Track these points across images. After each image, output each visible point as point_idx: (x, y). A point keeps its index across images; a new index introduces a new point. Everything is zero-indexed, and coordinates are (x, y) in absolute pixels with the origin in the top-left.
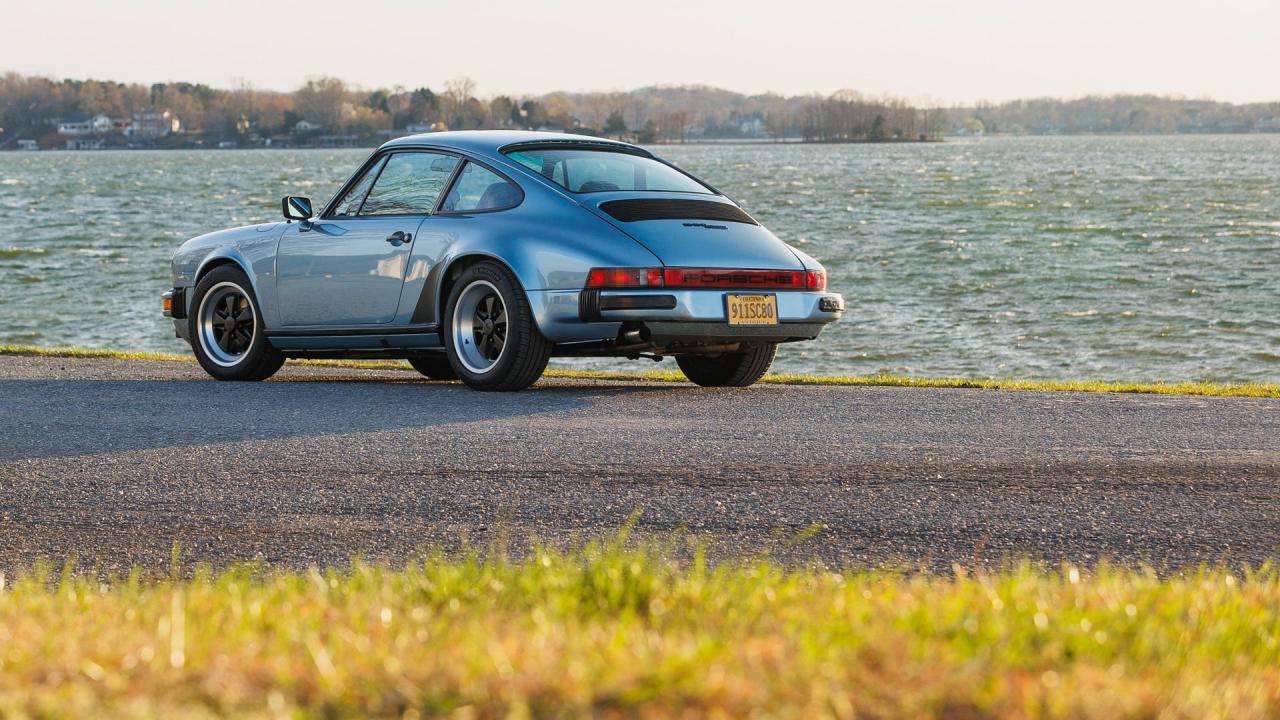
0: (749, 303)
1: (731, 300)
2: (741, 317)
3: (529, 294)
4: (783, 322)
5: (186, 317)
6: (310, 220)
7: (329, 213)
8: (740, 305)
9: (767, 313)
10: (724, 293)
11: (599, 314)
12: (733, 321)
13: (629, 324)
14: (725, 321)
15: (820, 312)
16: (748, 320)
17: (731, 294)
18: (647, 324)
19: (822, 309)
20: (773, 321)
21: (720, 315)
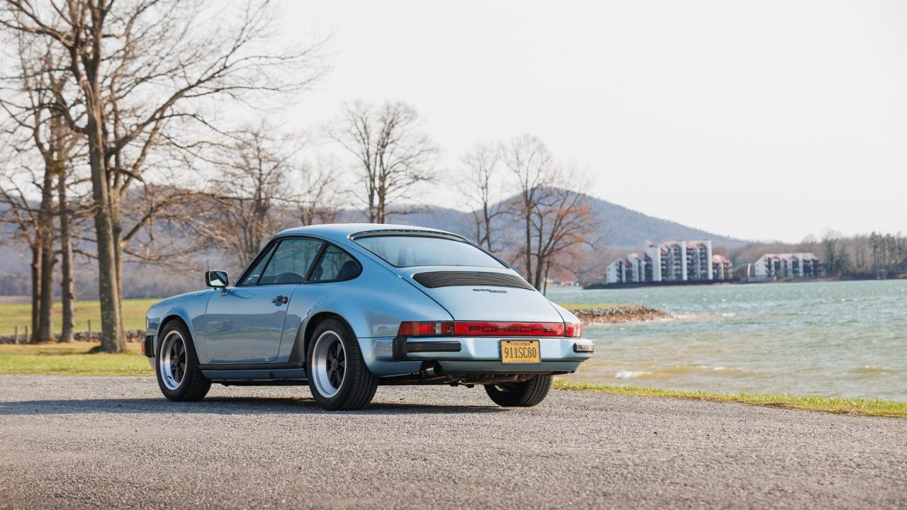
0: (518, 347)
1: (504, 344)
2: (512, 357)
3: (359, 340)
4: (544, 361)
5: (154, 356)
6: (227, 288)
7: (239, 284)
8: (511, 349)
9: (532, 353)
10: (499, 339)
11: (405, 355)
12: (505, 360)
13: (428, 362)
14: (500, 360)
15: (574, 353)
16: (516, 359)
17: (504, 341)
18: (440, 363)
19: (576, 351)
20: (537, 360)
21: (495, 355)
